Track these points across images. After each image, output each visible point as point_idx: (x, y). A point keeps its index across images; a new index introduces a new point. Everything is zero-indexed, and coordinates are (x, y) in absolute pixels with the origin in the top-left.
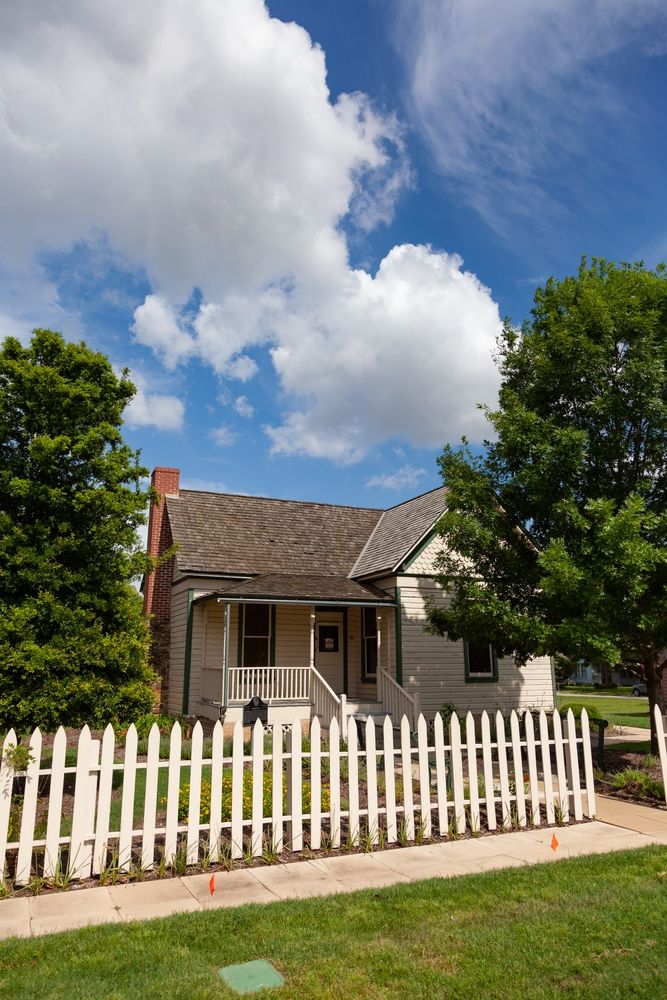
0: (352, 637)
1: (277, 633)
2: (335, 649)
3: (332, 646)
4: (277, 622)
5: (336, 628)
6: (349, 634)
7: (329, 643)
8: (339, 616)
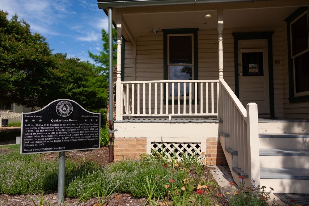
0: (277, 62)
1: (199, 60)
2: (261, 73)
3: (257, 70)
4: (199, 51)
5: (261, 54)
6: (275, 58)
7: (253, 67)
8: (263, 42)
